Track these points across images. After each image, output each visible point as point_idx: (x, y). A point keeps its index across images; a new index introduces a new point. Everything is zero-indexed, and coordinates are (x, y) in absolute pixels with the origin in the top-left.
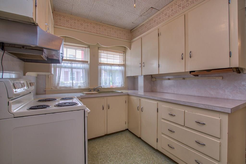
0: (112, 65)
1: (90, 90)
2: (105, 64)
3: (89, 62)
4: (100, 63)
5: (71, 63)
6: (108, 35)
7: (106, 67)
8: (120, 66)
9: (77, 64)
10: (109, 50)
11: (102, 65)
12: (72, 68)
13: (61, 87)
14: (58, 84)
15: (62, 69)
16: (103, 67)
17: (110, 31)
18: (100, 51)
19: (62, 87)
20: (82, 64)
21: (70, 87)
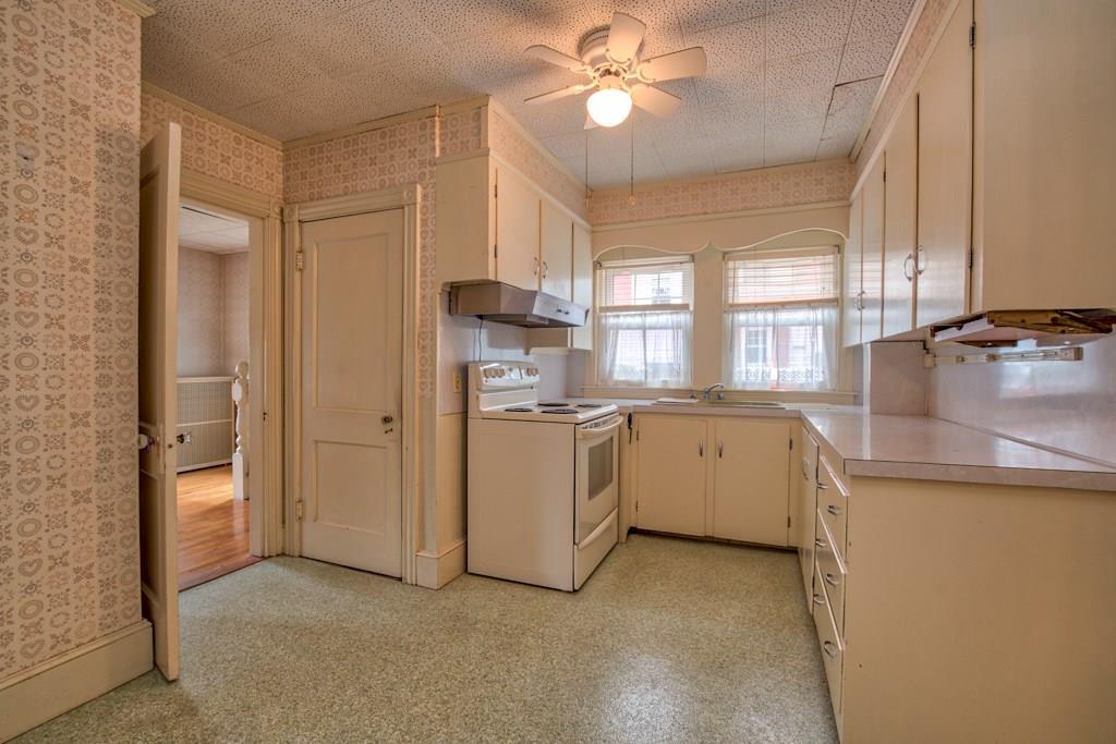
0: (780, 307)
1: (691, 394)
2: (748, 305)
3: (692, 308)
4: (731, 306)
5: (641, 315)
6: (746, 209)
7: (751, 316)
8: (814, 308)
9: (658, 314)
10: (768, 254)
11: (737, 311)
12: (644, 329)
13: (617, 383)
14: (611, 372)
15: (620, 331)
16: (742, 317)
17: (754, 190)
18: (731, 264)
19: (621, 381)
20: (671, 313)
21: (640, 384)
